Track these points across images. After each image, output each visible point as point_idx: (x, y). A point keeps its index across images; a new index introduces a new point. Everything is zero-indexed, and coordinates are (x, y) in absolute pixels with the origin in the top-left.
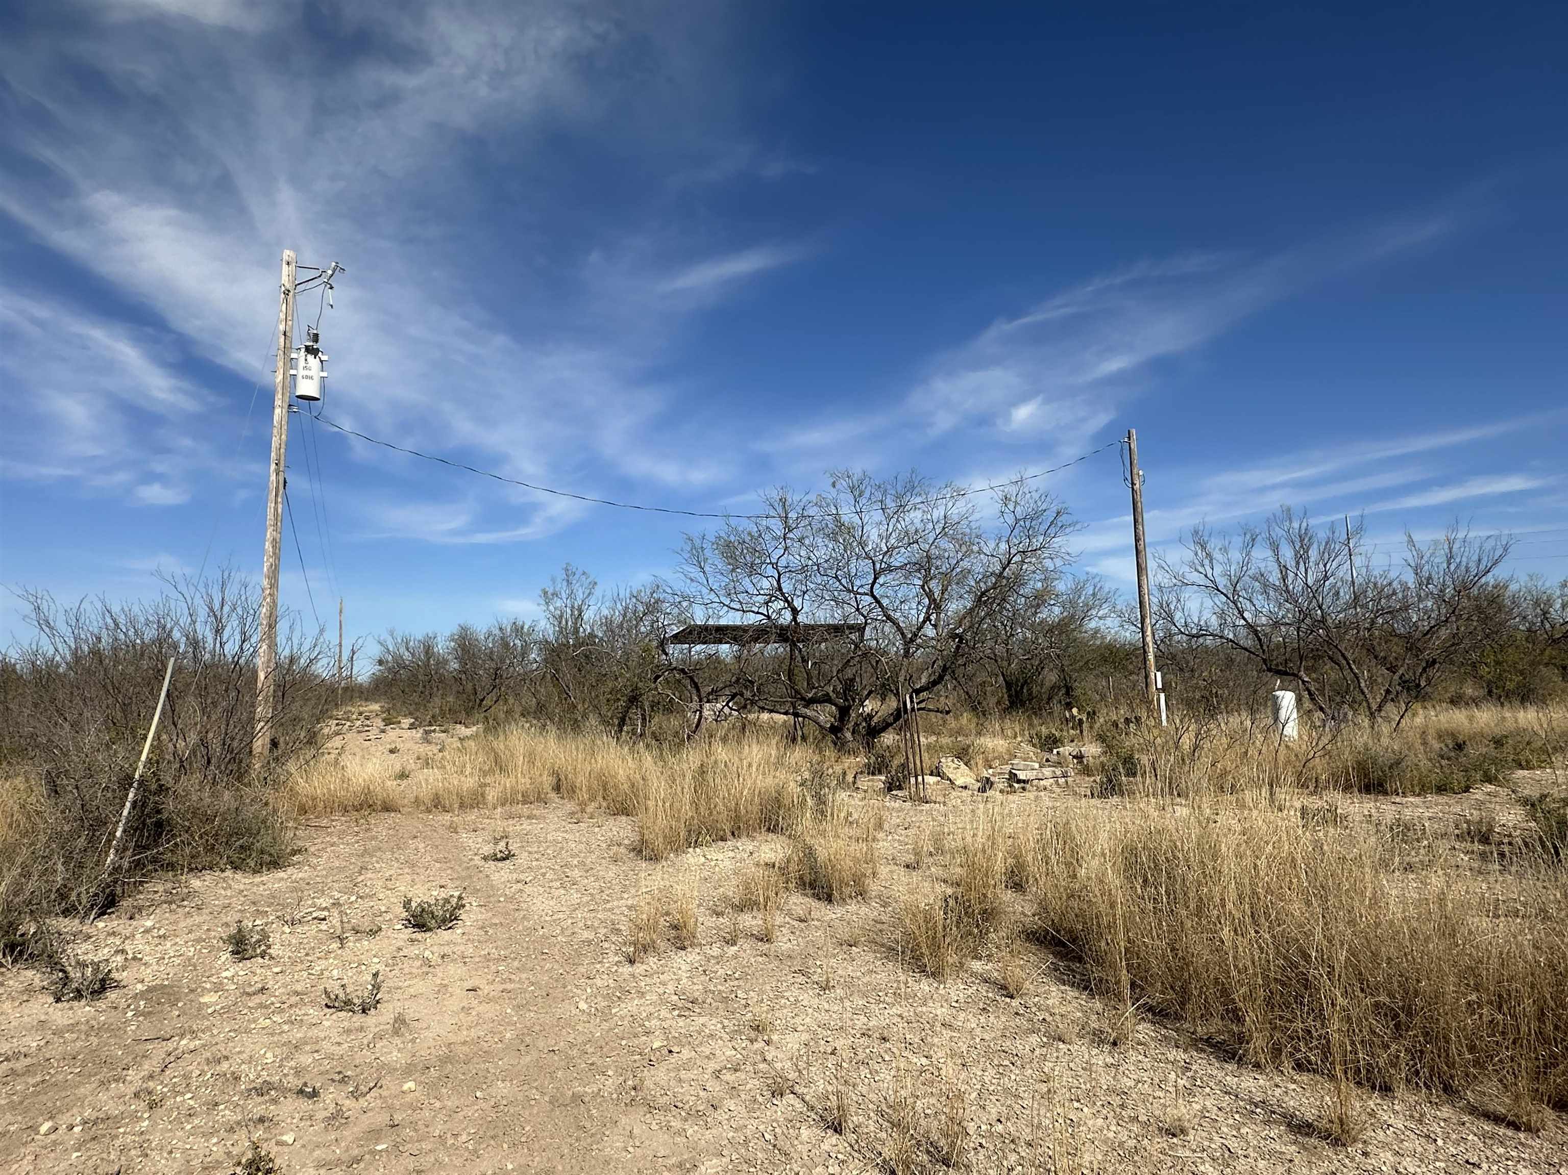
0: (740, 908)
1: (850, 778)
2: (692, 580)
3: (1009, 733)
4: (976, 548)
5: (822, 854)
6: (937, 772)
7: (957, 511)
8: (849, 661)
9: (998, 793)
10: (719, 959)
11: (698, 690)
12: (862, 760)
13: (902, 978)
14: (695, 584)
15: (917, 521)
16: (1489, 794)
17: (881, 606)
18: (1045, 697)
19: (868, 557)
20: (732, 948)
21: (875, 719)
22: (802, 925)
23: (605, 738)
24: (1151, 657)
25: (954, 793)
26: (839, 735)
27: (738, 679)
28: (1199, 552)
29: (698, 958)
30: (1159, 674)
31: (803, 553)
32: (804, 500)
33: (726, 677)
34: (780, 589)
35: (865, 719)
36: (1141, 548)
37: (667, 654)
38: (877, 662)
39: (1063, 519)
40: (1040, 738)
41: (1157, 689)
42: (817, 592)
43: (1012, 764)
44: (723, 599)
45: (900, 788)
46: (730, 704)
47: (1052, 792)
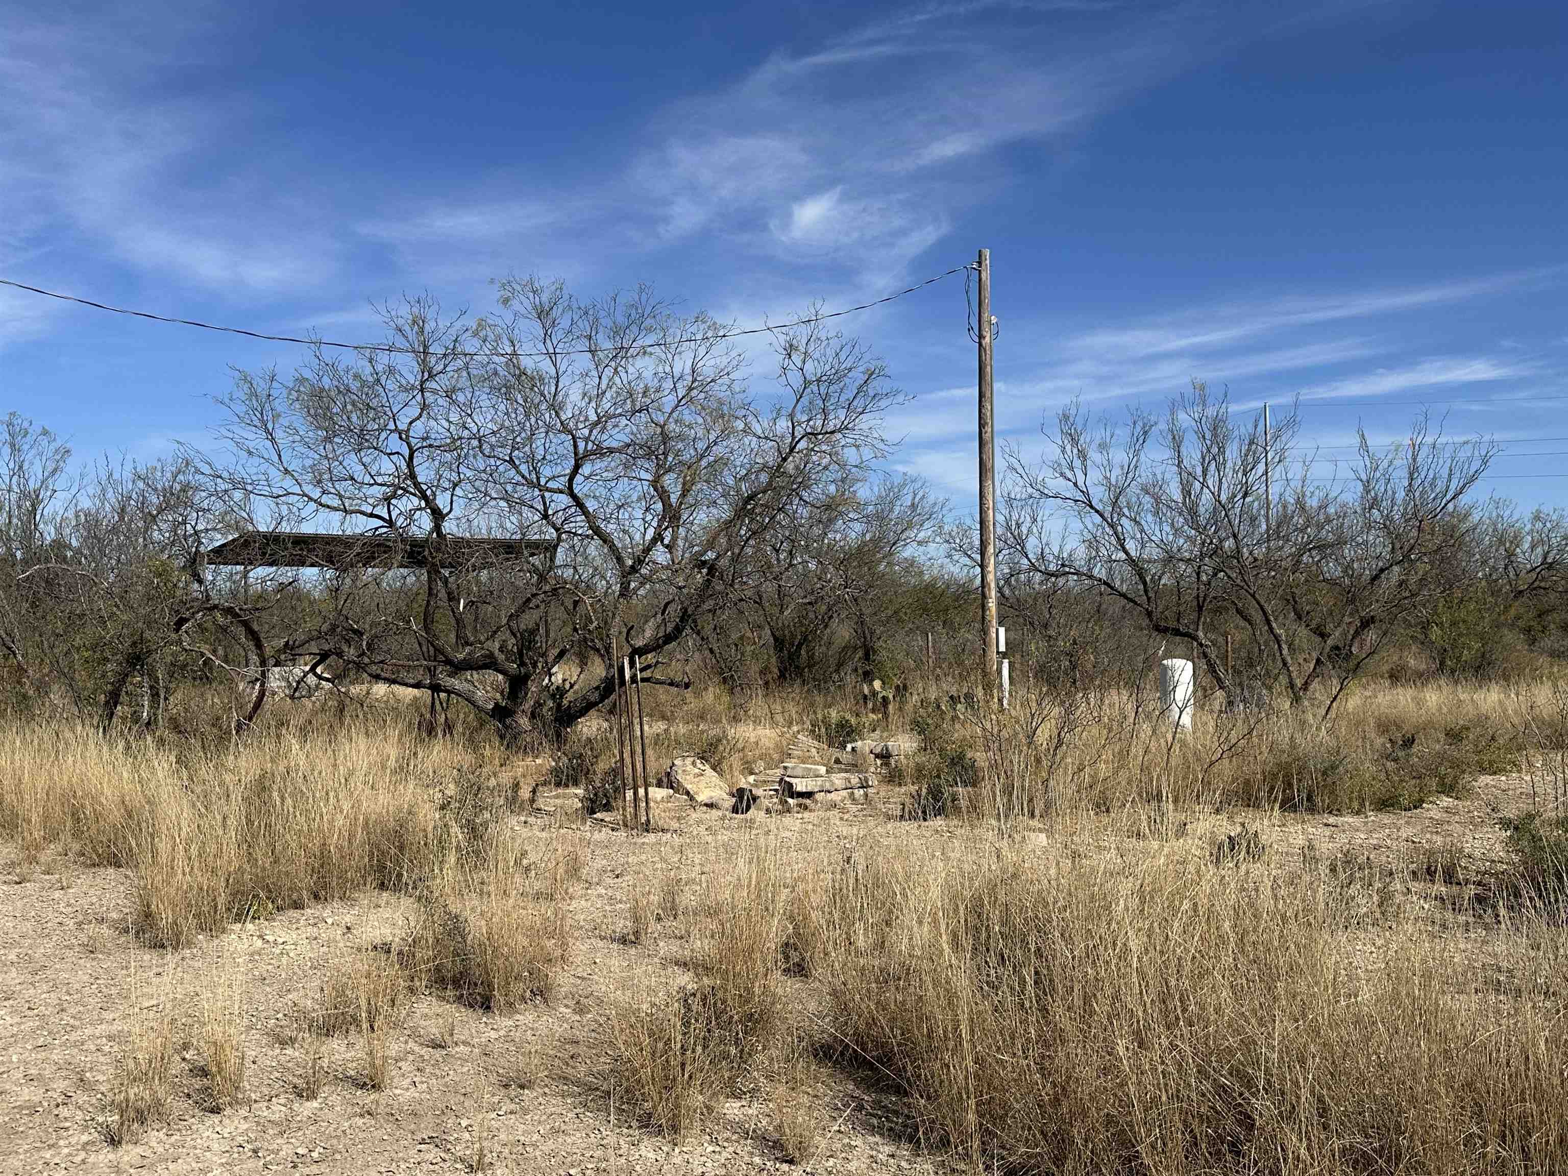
0: (327, 1029)
1: (525, 793)
2: (250, 453)
3: (779, 718)
4: (740, 425)
5: (476, 928)
6: (668, 781)
7: (712, 362)
8: (528, 600)
9: (762, 813)
10: (284, 1127)
11: (259, 646)
12: (545, 762)
13: (611, 1140)
14: (256, 460)
15: (648, 374)
16: (1447, 810)
17: (585, 512)
18: (833, 662)
19: (566, 430)
20: (308, 1104)
21: (570, 696)
22: (438, 1054)
23: (79, 728)
24: (992, 604)
25: (694, 815)
26: (508, 721)
27: (333, 628)
28: (1068, 447)
29: (244, 1126)
30: (1002, 630)
31: (454, 417)
32: (458, 325)
33: (311, 624)
34: (412, 476)
35: (553, 696)
36: (986, 437)
37: (200, 582)
38: (576, 603)
39: (875, 386)
40: (828, 727)
41: (998, 653)
42: (477, 483)
43: (785, 768)
44: (308, 489)
45: (607, 807)
46: (319, 670)
47: (844, 810)
